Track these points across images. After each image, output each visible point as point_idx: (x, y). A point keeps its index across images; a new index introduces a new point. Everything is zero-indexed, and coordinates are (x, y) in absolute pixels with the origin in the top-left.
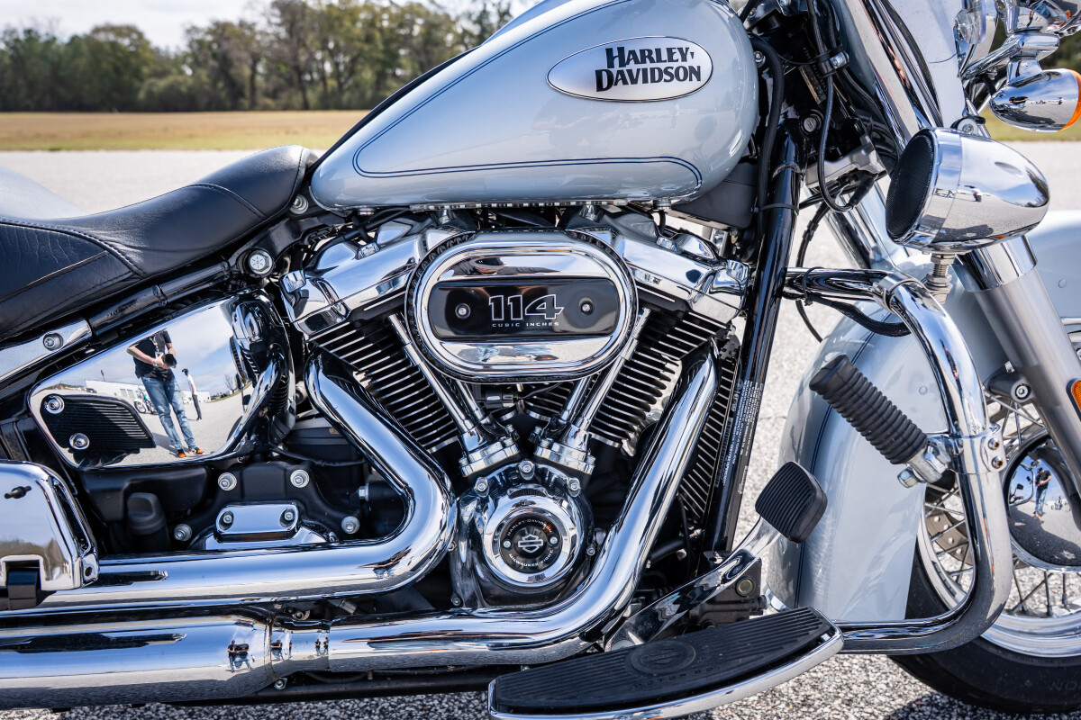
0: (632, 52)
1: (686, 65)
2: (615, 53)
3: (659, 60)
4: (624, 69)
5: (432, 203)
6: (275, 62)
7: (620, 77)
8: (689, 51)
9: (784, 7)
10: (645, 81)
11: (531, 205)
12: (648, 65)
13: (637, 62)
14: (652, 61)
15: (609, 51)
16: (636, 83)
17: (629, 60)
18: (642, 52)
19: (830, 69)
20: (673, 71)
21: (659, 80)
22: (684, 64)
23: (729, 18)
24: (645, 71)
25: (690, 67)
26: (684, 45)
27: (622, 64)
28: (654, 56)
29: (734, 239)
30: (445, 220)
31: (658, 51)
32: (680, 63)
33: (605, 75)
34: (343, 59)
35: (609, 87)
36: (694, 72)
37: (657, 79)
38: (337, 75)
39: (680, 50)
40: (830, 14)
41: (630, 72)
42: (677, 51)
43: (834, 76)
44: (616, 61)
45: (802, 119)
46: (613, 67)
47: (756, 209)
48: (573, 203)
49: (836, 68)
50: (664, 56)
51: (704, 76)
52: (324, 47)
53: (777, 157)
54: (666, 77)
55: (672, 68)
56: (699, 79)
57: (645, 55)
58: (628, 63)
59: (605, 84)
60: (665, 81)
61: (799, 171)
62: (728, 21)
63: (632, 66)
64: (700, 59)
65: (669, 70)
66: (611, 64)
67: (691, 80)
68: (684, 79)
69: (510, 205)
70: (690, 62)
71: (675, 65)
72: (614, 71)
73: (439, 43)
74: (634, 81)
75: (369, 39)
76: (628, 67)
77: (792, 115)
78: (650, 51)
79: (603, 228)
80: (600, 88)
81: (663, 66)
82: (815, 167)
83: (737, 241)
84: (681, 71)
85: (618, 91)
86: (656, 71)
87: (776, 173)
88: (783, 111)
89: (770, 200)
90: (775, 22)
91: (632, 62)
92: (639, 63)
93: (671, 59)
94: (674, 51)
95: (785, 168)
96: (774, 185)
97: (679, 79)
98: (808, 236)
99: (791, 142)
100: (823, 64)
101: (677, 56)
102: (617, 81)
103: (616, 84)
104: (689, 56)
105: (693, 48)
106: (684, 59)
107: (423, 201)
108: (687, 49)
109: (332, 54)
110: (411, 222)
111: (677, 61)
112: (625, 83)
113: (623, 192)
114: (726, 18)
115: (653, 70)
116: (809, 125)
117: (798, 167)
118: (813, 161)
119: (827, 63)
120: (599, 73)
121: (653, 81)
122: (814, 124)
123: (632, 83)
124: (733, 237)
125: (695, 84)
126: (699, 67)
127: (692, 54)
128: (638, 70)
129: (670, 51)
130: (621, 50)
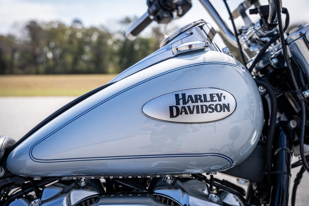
0: (190, 97)
1: (221, 103)
2: (180, 97)
3: (206, 101)
4: (186, 106)
5: (75, 176)
6: (24, 53)
7: (183, 110)
8: (223, 95)
9: (274, 64)
10: (198, 112)
11: (133, 177)
12: (199, 104)
13: (193, 102)
14: (201, 101)
15: (177, 96)
16: (193, 113)
17: (188, 101)
18: (196, 96)
19: (303, 98)
20: (214, 107)
21: (206, 112)
22: (220, 103)
23: (243, 72)
24: (197, 107)
25: (223, 104)
26: (219, 92)
27: (185, 103)
28: (203, 98)
29: (254, 188)
30: (83, 184)
31: (205, 96)
32: (218, 102)
33: (174, 109)
34: (58, 52)
35: (177, 115)
36: (226, 107)
37: (204, 111)
38: (54, 58)
39: (217, 95)
40: (300, 69)
41: (189, 107)
42: (215, 95)
43: (305, 102)
44: (181, 101)
45: (289, 120)
46: (179, 104)
47: (266, 173)
48: (158, 176)
49: (306, 97)
50: (208, 98)
51: (232, 109)
52: (48, 45)
53: (277, 143)
54: (209, 110)
55: (213, 105)
56: (229, 111)
57: (197, 98)
58: (188, 102)
59: (175, 114)
60: (210, 112)
61: (289, 152)
62: (242, 74)
63: (190, 104)
64: (229, 100)
65: (212, 106)
66: (178, 103)
67: (224, 111)
68: (220, 111)
69: (121, 177)
70: (223, 102)
71: (215, 103)
72: (180, 107)
73: (105, 44)
74: (192, 112)
75: (71, 42)
76: (188, 105)
77: (283, 118)
78: (200, 96)
79: (177, 188)
80: (172, 116)
81: (208, 104)
82: (299, 147)
83: (257, 189)
84: (218, 107)
85: (183, 118)
86: (204, 107)
87: (276, 153)
88: (278, 117)
89: (275, 169)
90: (270, 69)
91: (190, 102)
92: (194, 102)
93: (212, 100)
94: (214, 95)
95: (281, 150)
96: (276, 159)
97: (217, 111)
98: (297, 181)
99: (283, 134)
100: (298, 95)
101: (216, 98)
102: (182, 112)
103: (181, 114)
104: (222, 98)
105: (225, 93)
106: (220, 100)
107: (70, 174)
108: (221, 94)
109: (52, 50)
110: (63, 185)
111: (216, 101)
112: (186, 113)
113: (188, 171)
114: (241, 72)
115: (202, 106)
116: (293, 124)
117: (288, 149)
118: (298, 143)
119: (301, 95)
120: (171, 108)
121: (202, 112)
122: (295, 123)
123: (190, 113)
124: (254, 186)
125: (227, 113)
126: (228, 104)
127: (224, 97)
128: (194, 106)
129: (211, 96)
130: (184, 95)
